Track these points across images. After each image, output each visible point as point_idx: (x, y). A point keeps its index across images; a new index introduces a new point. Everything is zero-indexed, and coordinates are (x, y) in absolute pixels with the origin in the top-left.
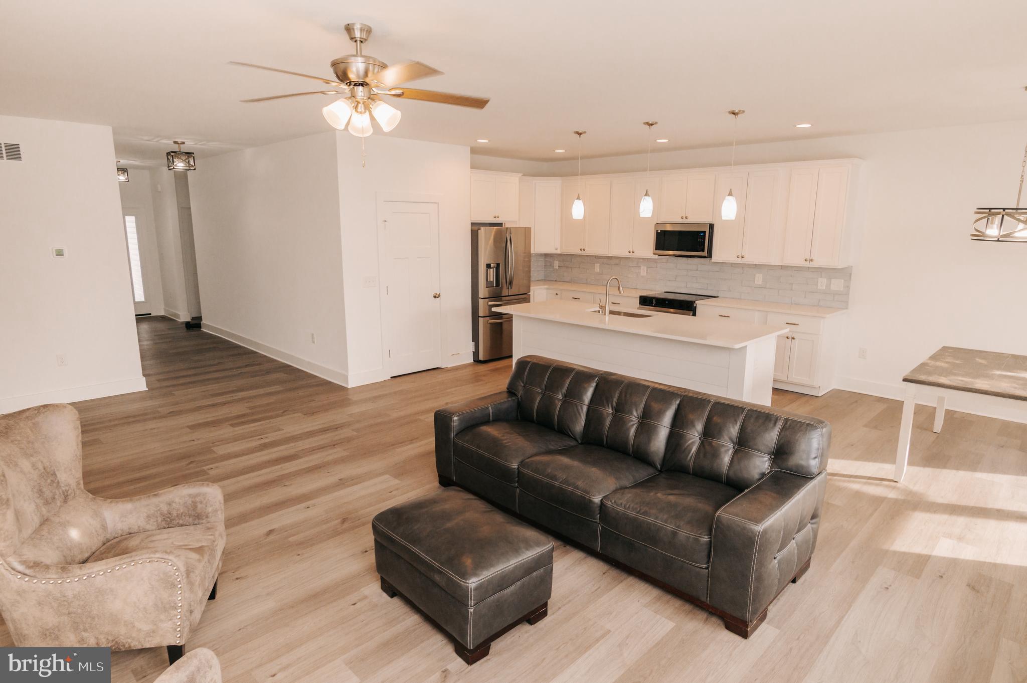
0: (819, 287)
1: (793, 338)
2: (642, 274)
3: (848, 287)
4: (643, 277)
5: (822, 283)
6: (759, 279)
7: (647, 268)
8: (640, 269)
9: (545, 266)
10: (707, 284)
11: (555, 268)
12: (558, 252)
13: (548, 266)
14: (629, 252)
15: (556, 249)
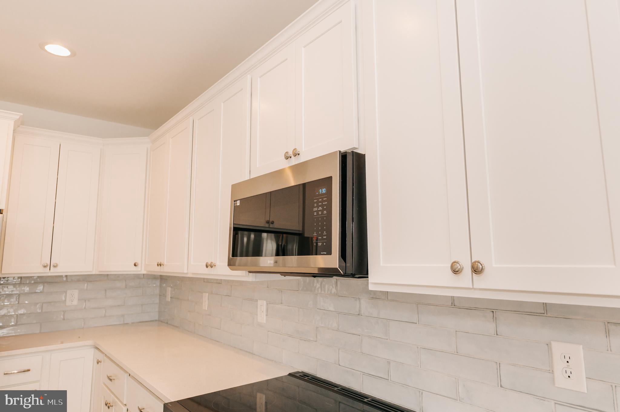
2: (259, 320)
4: (260, 325)
8: (256, 307)
9: (160, 296)
11: (167, 300)
12: (142, 270)
13: (162, 295)
14: (207, 267)
15: (135, 265)
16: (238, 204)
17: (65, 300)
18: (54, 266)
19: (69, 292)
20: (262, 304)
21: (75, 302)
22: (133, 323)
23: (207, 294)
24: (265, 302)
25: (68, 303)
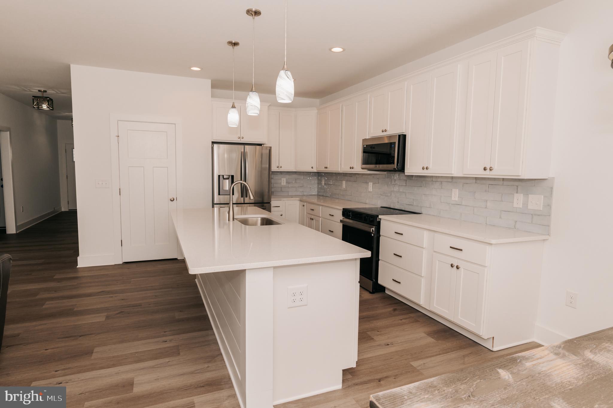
0: (515, 205)
1: (458, 268)
2: (369, 190)
3: (548, 206)
4: (370, 192)
5: (518, 200)
6: (455, 194)
7: (373, 184)
8: (368, 185)
9: (318, 183)
10: (414, 200)
11: (322, 185)
12: (315, 170)
13: (319, 183)
14: (350, 168)
15: (312, 168)
16: (365, 146)
17: (281, 183)
18: (281, 168)
19: (282, 179)
20: (371, 184)
21: (285, 184)
22: (307, 195)
23: (345, 181)
24: (372, 183)
25: (282, 184)
